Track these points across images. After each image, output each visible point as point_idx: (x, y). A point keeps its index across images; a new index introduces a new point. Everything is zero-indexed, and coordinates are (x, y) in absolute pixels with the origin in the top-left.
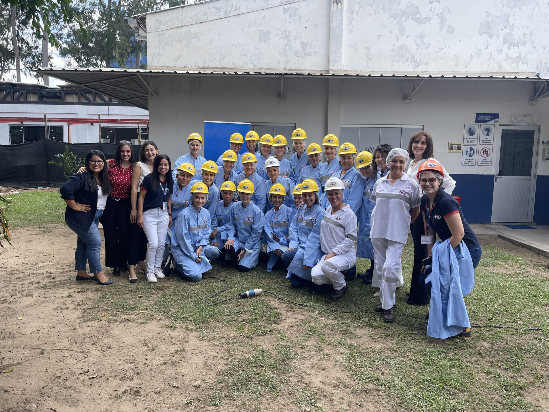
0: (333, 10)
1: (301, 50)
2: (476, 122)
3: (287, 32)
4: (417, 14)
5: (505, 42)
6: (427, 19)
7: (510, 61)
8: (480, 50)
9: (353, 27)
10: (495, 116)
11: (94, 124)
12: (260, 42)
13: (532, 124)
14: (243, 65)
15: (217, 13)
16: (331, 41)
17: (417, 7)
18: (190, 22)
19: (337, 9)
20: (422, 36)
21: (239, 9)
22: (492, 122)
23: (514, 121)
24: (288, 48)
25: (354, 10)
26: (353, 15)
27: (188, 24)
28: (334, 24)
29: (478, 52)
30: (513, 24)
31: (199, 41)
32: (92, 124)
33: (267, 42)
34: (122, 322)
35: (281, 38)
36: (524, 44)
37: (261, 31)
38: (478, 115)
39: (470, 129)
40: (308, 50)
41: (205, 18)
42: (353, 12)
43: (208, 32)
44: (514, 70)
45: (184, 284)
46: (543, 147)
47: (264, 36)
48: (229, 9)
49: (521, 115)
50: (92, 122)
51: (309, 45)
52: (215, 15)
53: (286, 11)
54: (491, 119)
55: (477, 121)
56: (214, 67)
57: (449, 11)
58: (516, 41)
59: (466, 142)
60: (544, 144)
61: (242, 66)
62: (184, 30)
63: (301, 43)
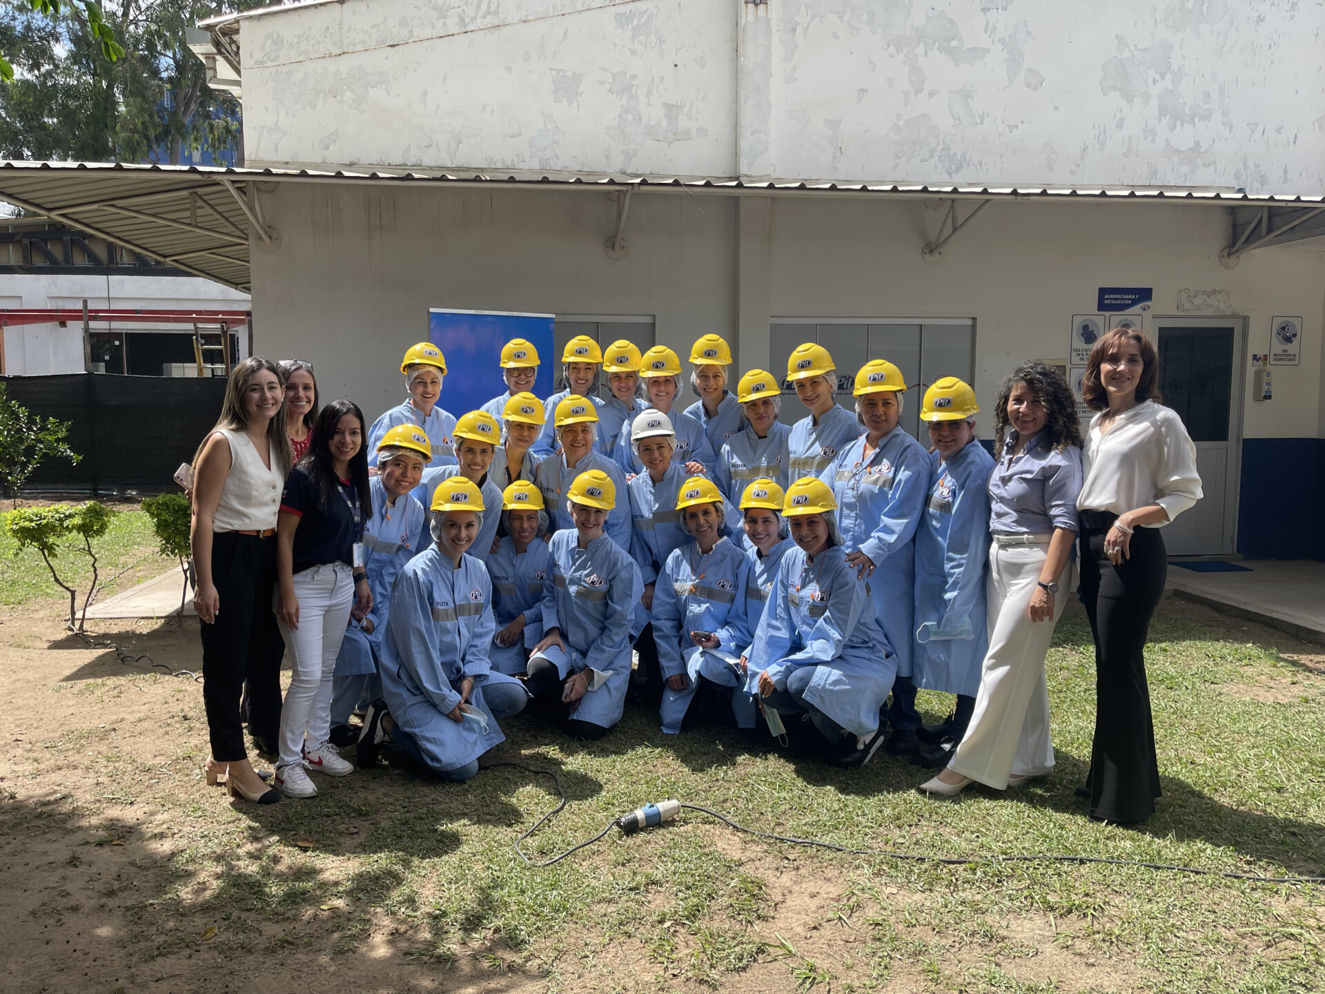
0: (747, 22)
1: (664, 123)
2: (1099, 310)
3: (628, 77)
4: (953, 39)
5: (1162, 112)
6: (978, 53)
7: (1176, 159)
8: (1105, 131)
9: (795, 67)
10: (1144, 294)
11: (69, 323)
12: (556, 100)
13: (1229, 312)
14: (513, 160)
15: (438, 19)
16: (742, 100)
17: (951, 21)
18: (364, 42)
19: (757, 18)
20: (966, 95)
21: (496, 12)
22: (1137, 309)
23: (1187, 305)
24: (630, 118)
25: (798, 23)
26: (795, 36)
27: (359, 48)
28: (750, 57)
29: (1099, 136)
30: (1180, 69)
31: (388, 94)
32: (63, 324)
33: (575, 102)
34: (271, 951)
35: (610, 91)
36: (1207, 117)
37: (558, 71)
38: (1103, 292)
39: (1086, 328)
40: (683, 123)
41: (404, 33)
42: (794, 30)
43: (415, 70)
44: (1184, 181)
45: (427, 791)
46: (1254, 369)
47: (567, 86)
48: (470, 12)
49: (1204, 293)
50: (61, 318)
51: (686, 110)
52: (433, 27)
53: (622, 20)
54: (1134, 302)
55: (1102, 306)
56: (434, 164)
57: (1028, 33)
58: (1187, 111)
59: (1076, 360)
60: (1258, 360)
61: (509, 164)
62: (345, 64)
63: (665, 105)
